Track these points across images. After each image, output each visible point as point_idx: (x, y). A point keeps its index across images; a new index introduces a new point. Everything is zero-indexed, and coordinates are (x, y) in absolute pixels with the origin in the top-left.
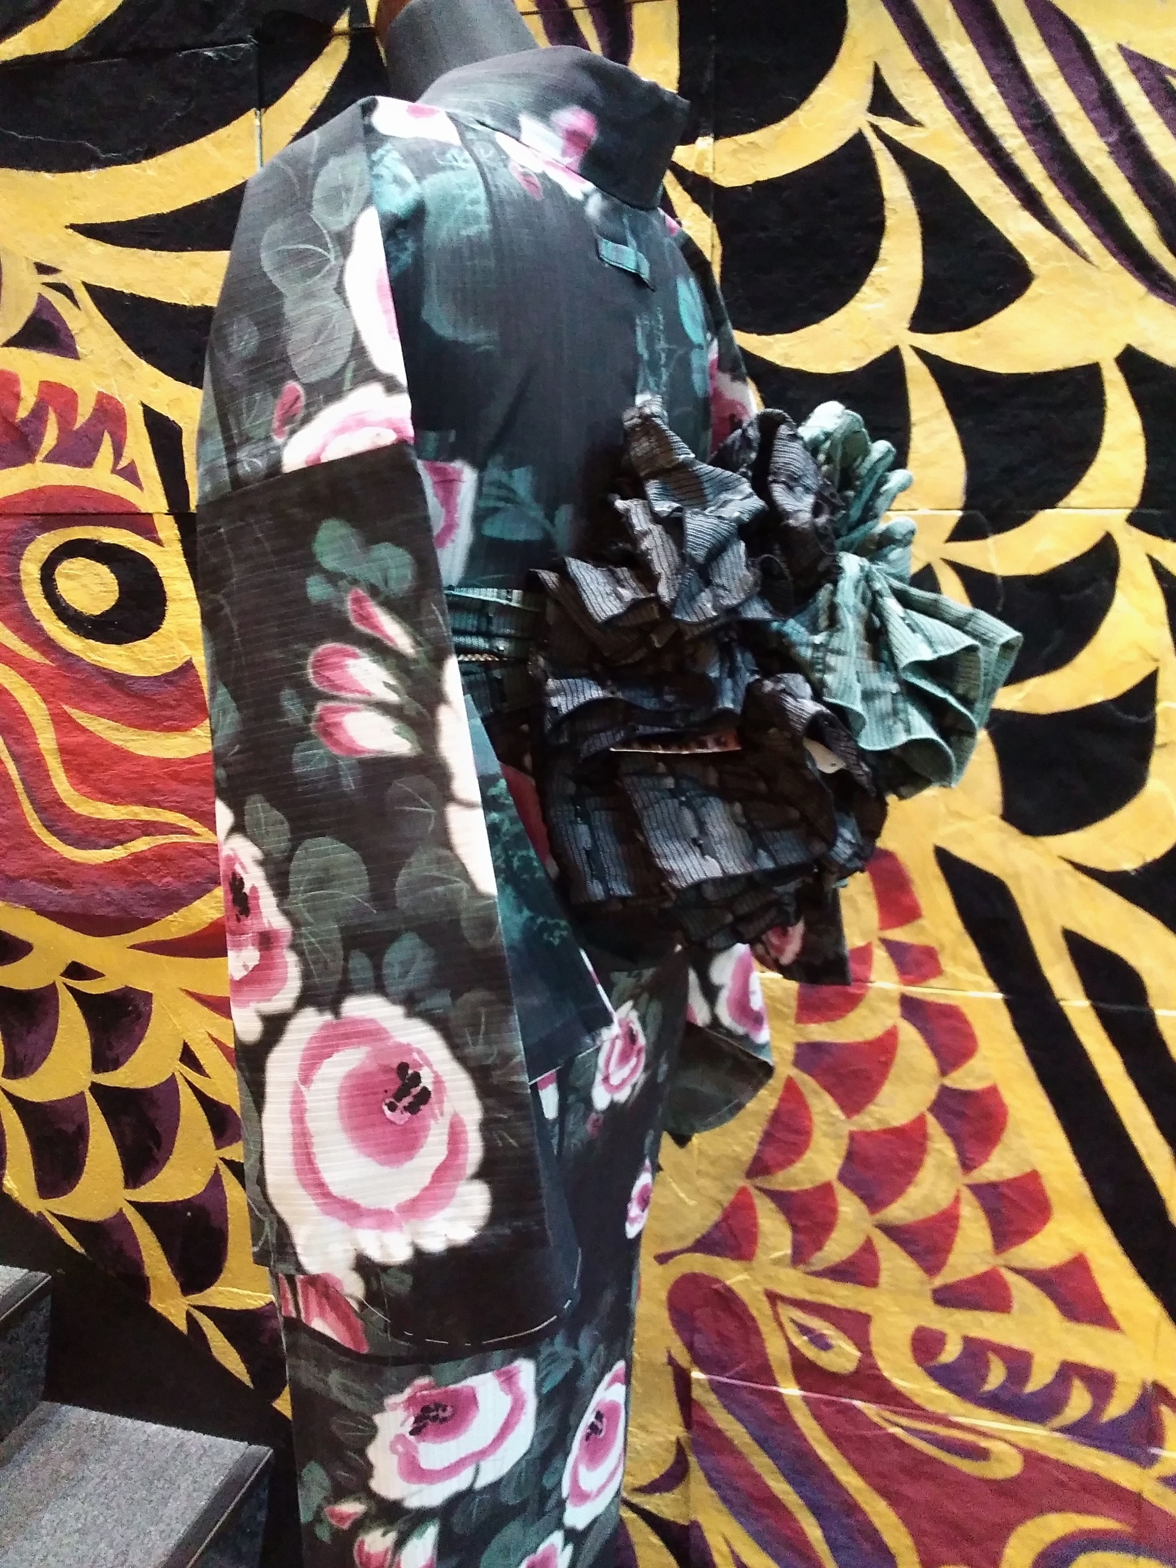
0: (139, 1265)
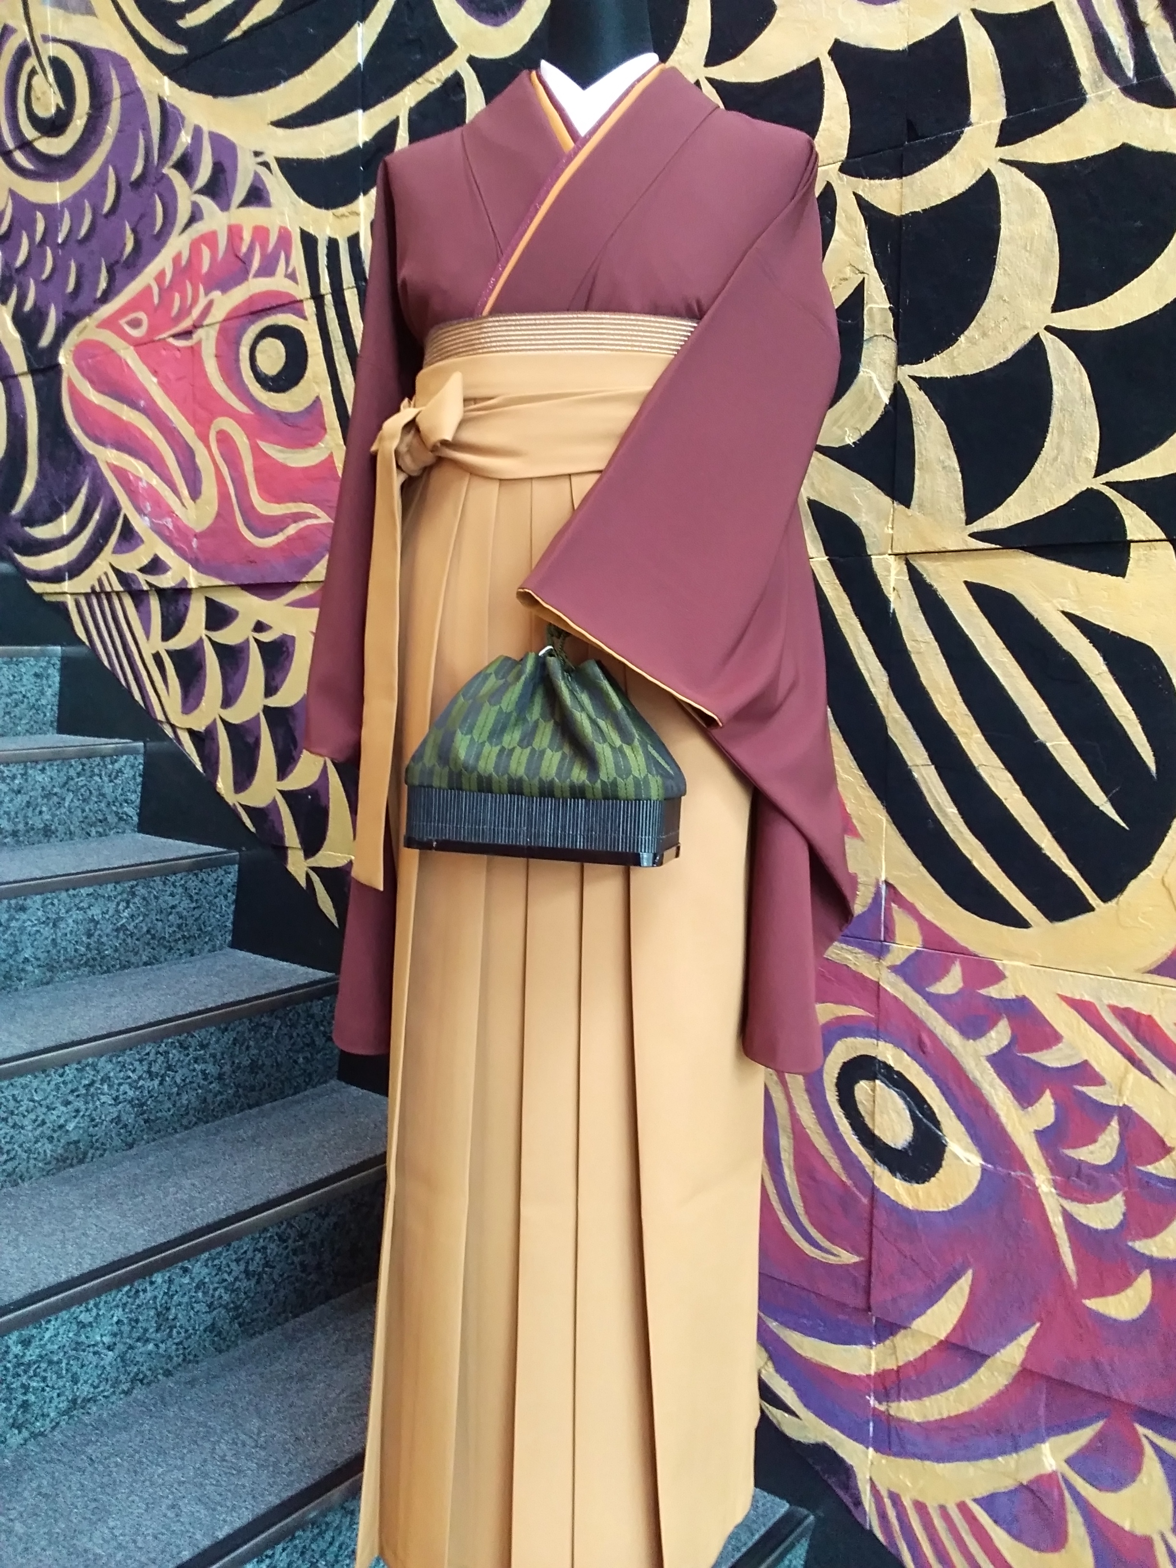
0: (281, 838)
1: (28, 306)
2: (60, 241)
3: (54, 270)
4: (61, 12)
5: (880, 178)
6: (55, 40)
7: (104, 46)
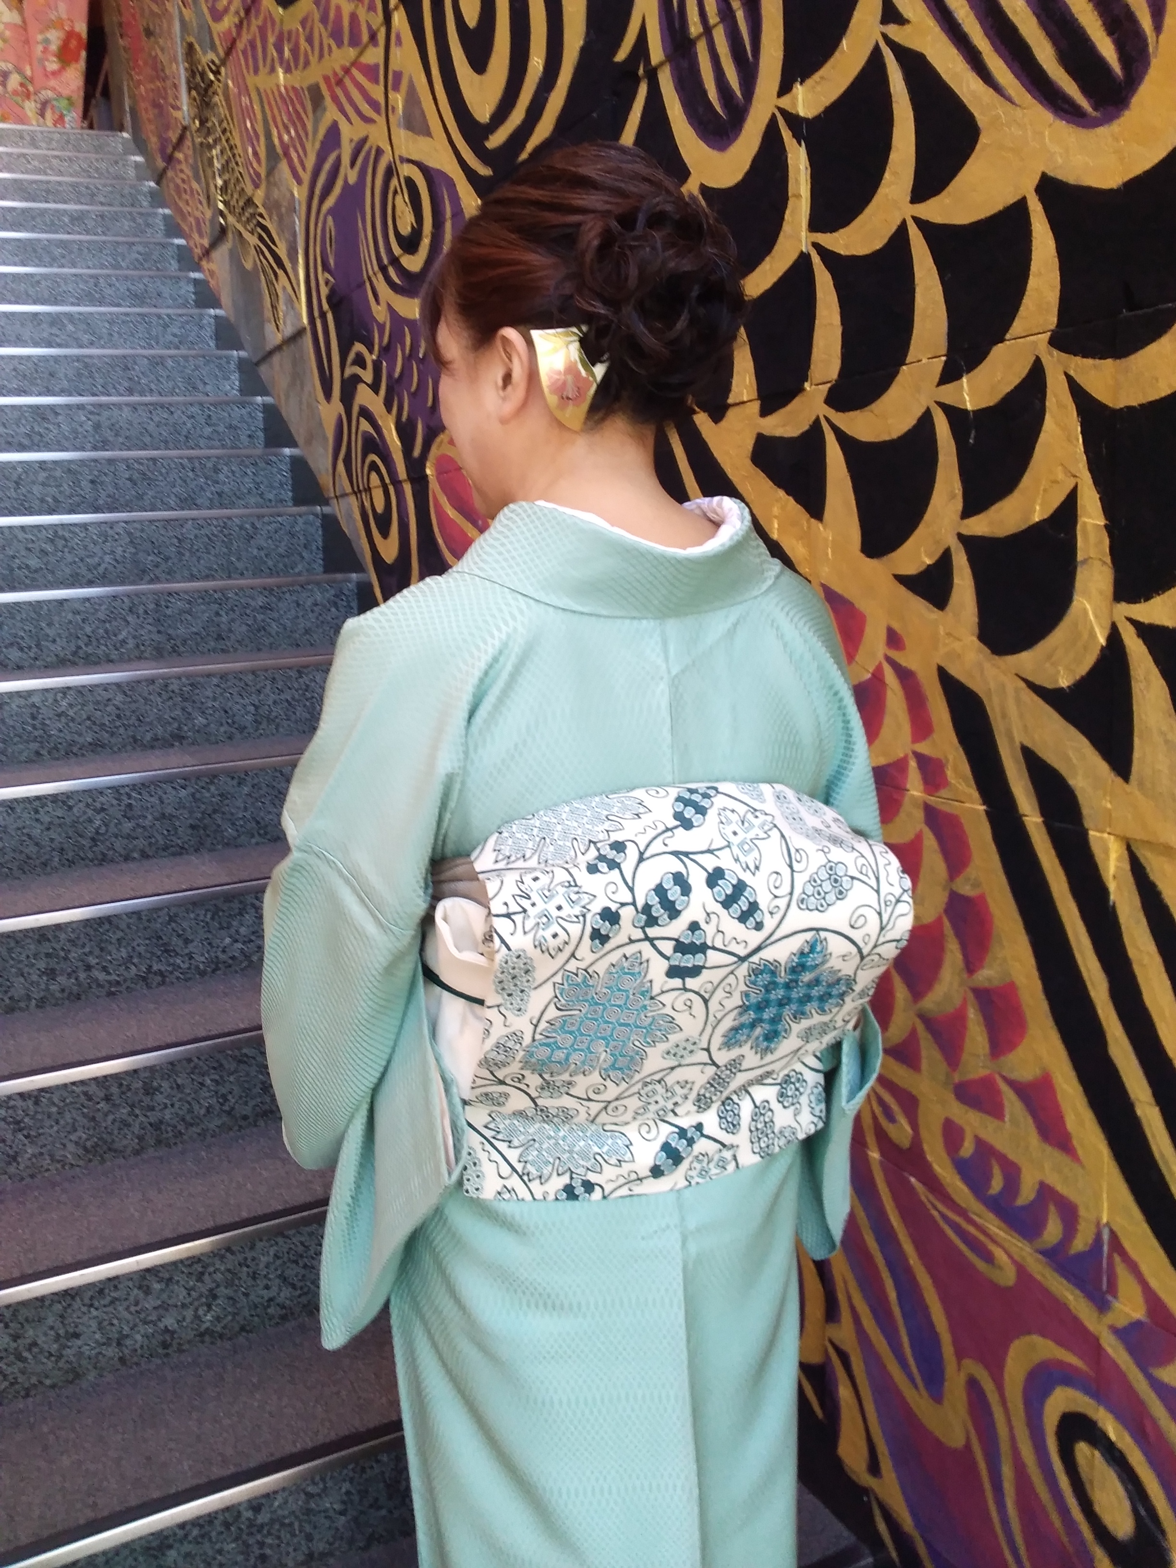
1: (404, 417)
2: (421, 356)
3: (418, 385)
4: (410, 133)
5: (1093, 357)
6: (409, 161)
7: (438, 167)
